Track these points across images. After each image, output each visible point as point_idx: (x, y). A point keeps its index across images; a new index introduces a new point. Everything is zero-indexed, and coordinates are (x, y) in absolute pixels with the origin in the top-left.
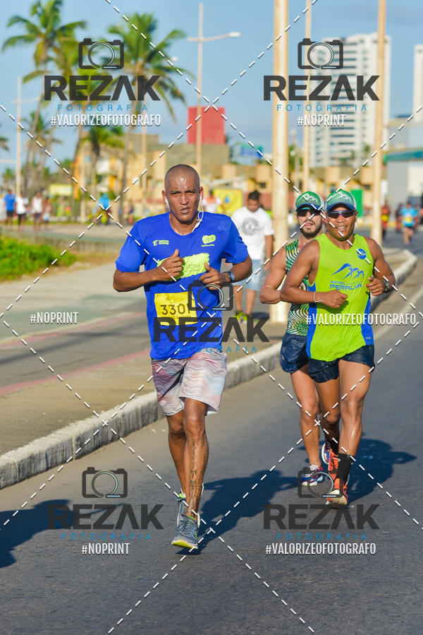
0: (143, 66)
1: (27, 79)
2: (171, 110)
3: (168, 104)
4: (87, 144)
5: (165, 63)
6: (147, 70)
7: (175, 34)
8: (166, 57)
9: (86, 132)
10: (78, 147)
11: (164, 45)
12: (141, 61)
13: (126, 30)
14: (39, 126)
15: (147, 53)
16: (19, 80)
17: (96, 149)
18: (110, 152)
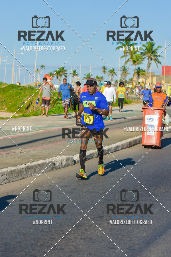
0: (151, 55)
1: (122, 57)
2: (157, 66)
3: (157, 64)
4: (136, 74)
5: (156, 54)
6: (152, 56)
7: (159, 47)
8: (157, 53)
9: (136, 71)
10: (134, 75)
11: (156, 49)
12: (150, 53)
13: (147, 45)
14: (124, 70)
15: (152, 51)
16: (120, 58)
17: (139, 75)
18: (142, 76)
